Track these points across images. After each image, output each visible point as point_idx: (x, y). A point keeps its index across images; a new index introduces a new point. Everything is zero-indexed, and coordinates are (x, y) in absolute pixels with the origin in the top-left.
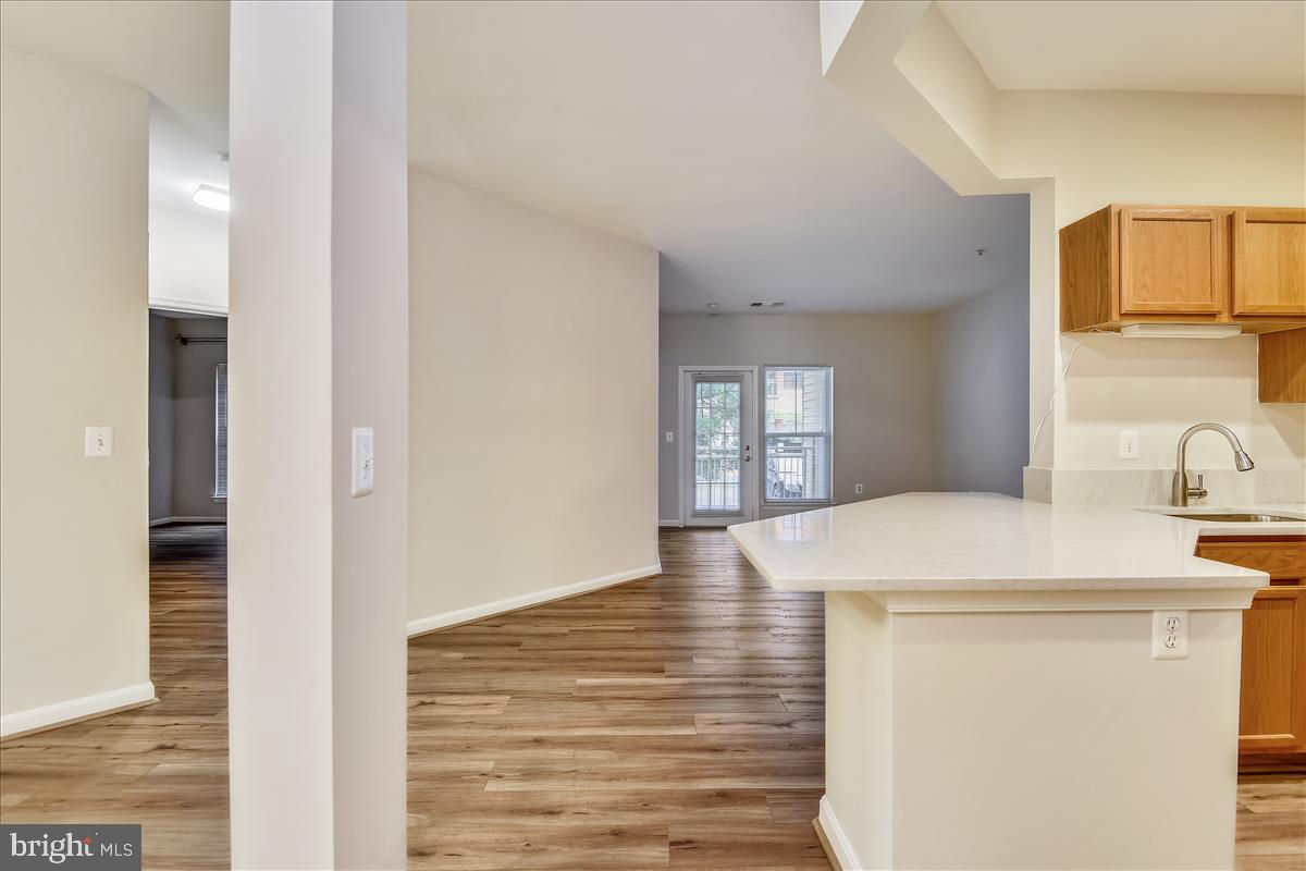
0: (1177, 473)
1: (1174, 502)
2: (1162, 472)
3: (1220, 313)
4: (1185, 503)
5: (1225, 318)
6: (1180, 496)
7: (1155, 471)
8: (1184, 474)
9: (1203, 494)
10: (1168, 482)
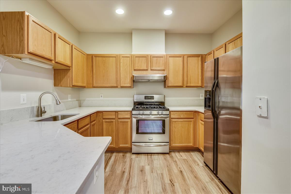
0: (39, 107)
1: (38, 116)
2: (34, 107)
3: (53, 60)
4: (41, 116)
5: (53, 62)
6: (40, 114)
7: (32, 107)
8: (41, 107)
9: (45, 112)
10: (35, 110)
